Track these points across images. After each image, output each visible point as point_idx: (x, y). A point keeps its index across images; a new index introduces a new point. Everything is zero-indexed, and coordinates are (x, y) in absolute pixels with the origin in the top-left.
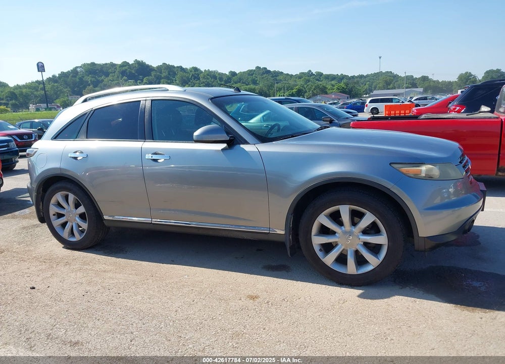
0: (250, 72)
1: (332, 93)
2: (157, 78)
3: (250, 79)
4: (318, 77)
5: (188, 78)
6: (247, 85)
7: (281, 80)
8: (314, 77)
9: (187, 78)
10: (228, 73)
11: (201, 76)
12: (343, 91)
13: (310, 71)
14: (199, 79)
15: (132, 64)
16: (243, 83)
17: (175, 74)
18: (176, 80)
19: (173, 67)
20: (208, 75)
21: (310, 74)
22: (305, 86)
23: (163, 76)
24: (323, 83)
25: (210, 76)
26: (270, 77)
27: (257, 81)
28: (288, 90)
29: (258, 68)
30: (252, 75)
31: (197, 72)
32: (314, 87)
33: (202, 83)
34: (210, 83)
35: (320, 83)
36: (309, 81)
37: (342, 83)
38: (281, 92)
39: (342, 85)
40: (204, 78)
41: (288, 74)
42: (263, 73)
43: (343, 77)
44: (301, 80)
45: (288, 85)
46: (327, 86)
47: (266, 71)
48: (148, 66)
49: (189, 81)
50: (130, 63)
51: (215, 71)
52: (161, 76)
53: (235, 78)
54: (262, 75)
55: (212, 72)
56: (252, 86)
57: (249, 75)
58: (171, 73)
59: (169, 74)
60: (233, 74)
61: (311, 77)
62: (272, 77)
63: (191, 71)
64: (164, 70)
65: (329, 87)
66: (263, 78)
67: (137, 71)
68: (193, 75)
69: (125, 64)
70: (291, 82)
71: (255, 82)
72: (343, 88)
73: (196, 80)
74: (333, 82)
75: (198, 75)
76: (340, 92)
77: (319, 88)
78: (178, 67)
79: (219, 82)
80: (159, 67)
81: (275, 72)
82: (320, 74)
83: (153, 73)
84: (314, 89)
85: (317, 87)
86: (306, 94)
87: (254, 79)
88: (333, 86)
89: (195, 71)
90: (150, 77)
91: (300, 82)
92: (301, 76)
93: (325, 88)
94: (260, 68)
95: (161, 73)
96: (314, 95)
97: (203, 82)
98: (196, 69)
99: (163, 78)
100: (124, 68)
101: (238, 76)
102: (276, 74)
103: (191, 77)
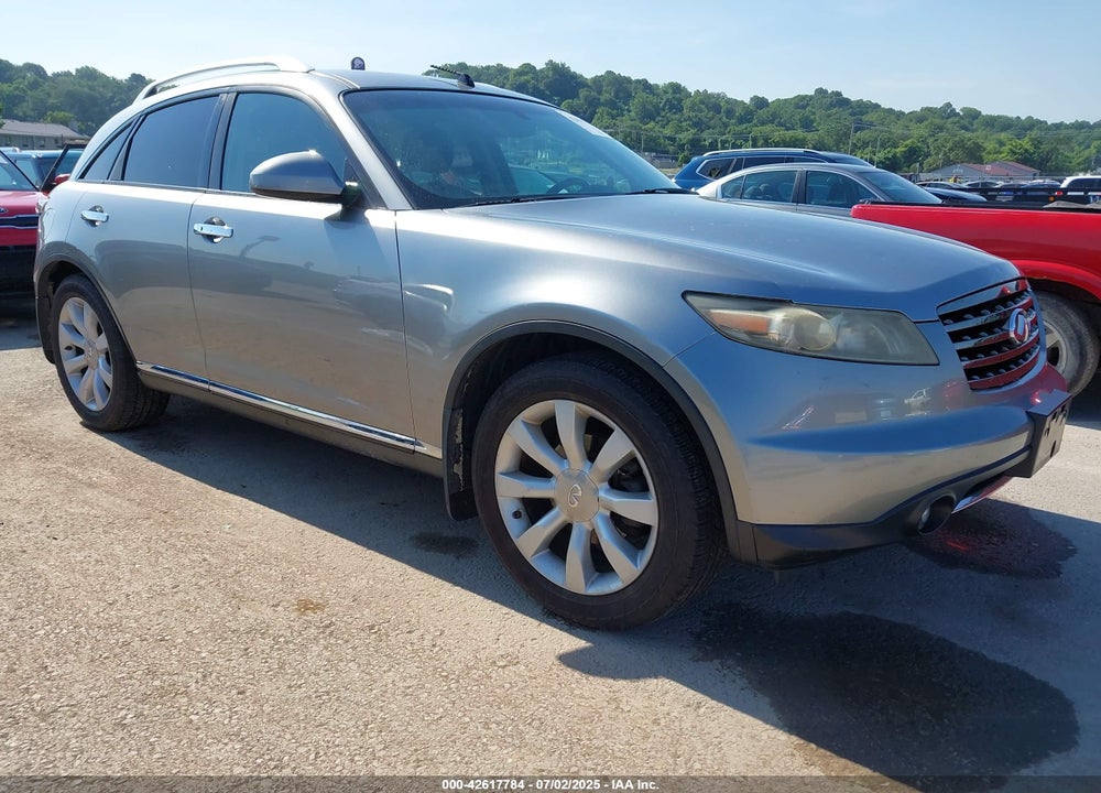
0: (801, 102)
1: (995, 160)
2: (590, 104)
3: (797, 117)
4: (965, 122)
5: (656, 107)
6: (788, 129)
7: (871, 124)
8: (957, 119)
9: (654, 106)
10: (747, 101)
11: (687, 103)
12: (1026, 159)
13: (949, 105)
14: (681, 110)
15: (541, 71)
16: (780, 124)
17: (629, 96)
18: (630, 111)
19: (628, 80)
20: (702, 102)
21: (947, 112)
22: (931, 140)
23: (602, 99)
24: (978, 136)
25: (706, 106)
26: (846, 114)
27: (813, 121)
28: (883, 146)
29: (820, 91)
30: (804, 107)
31: (678, 96)
32: (949, 145)
33: (685, 121)
34: (705, 120)
35: (968, 135)
36: (941, 129)
37: (1027, 139)
38: (867, 150)
39: (1026, 143)
40: (692, 109)
41: (890, 111)
42: (832, 105)
43: (1032, 124)
44: (923, 125)
45: (886, 136)
46: (985, 145)
47: (838, 101)
48: (574, 76)
49: (658, 114)
50: (538, 68)
51: (718, 95)
52: (599, 99)
53: (762, 113)
54: (828, 109)
55: (712, 95)
56: (800, 133)
57: (798, 106)
58: (621, 95)
59: (617, 96)
60: (760, 103)
61: (950, 120)
62: (852, 114)
63: (665, 92)
64: (608, 86)
65: (990, 146)
66: (829, 116)
67: (549, 86)
68: (668, 100)
69: (527, 69)
70: (897, 130)
71: (807, 125)
72: (1026, 151)
73: (675, 113)
74: (1003, 136)
75: (680, 101)
76: (1018, 161)
77: (963, 147)
78: (638, 81)
79: (724, 119)
80: (597, 80)
81: (860, 103)
82: (973, 115)
83: (583, 93)
84: (951, 149)
85: (960, 145)
86: (930, 160)
87: (807, 118)
88: (1002, 144)
89: (674, 92)
90: (576, 101)
91: (919, 131)
92: (922, 117)
93: (979, 147)
94: (826, 91)
95: (600, 93)
96: (948, 163)
97: (689, 118)
98: (676, 88)
99: (603, 104)
100: (523, 78)
101: (771, 109)
102: (864, 108)
103: (664, 106)
